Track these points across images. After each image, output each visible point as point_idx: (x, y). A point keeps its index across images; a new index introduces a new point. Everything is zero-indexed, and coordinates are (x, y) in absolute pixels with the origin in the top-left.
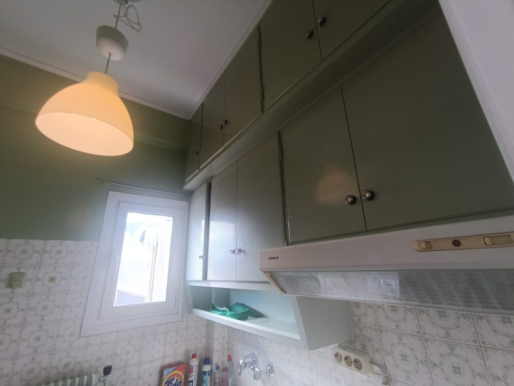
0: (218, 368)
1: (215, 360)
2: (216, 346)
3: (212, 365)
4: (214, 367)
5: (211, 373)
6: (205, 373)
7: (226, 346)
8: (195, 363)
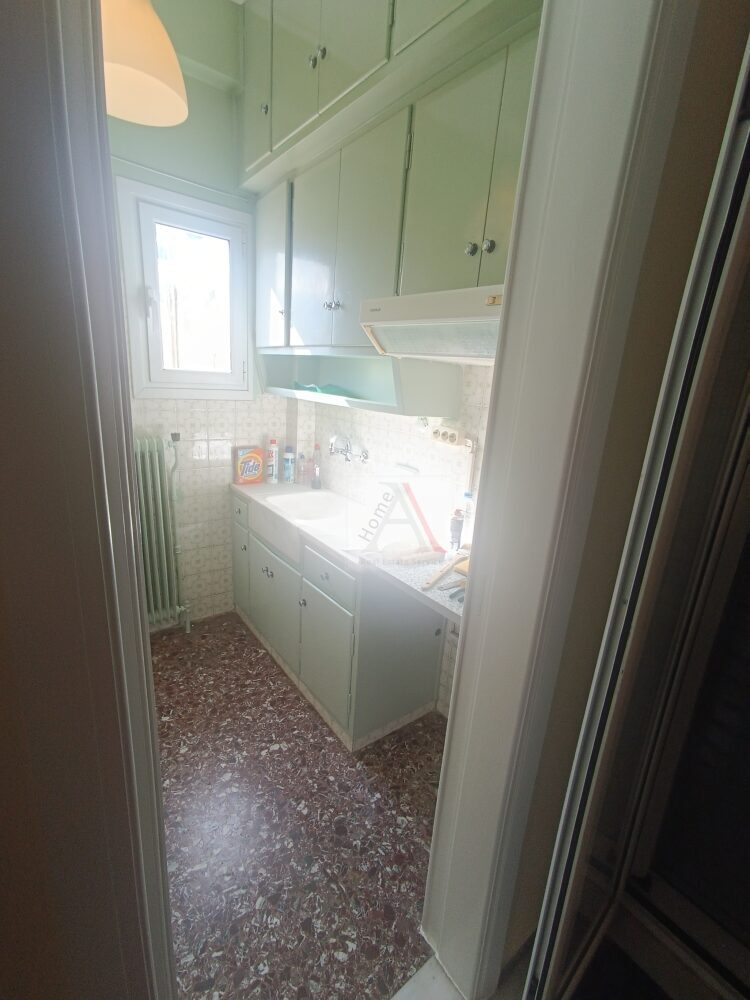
0: (302, 457)
1: (300, 448)
2: (301, 434)
3: (295, 453)
4: (297, 457)
5: (294, 461)
6: (287, 460)
7: (313, 437)
8: (275, 449)
